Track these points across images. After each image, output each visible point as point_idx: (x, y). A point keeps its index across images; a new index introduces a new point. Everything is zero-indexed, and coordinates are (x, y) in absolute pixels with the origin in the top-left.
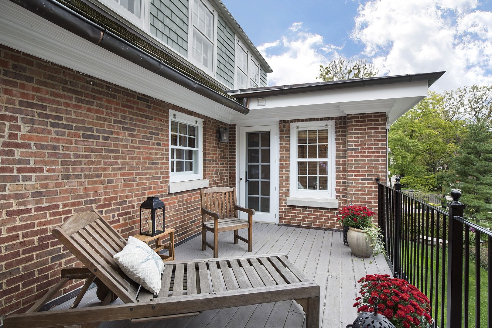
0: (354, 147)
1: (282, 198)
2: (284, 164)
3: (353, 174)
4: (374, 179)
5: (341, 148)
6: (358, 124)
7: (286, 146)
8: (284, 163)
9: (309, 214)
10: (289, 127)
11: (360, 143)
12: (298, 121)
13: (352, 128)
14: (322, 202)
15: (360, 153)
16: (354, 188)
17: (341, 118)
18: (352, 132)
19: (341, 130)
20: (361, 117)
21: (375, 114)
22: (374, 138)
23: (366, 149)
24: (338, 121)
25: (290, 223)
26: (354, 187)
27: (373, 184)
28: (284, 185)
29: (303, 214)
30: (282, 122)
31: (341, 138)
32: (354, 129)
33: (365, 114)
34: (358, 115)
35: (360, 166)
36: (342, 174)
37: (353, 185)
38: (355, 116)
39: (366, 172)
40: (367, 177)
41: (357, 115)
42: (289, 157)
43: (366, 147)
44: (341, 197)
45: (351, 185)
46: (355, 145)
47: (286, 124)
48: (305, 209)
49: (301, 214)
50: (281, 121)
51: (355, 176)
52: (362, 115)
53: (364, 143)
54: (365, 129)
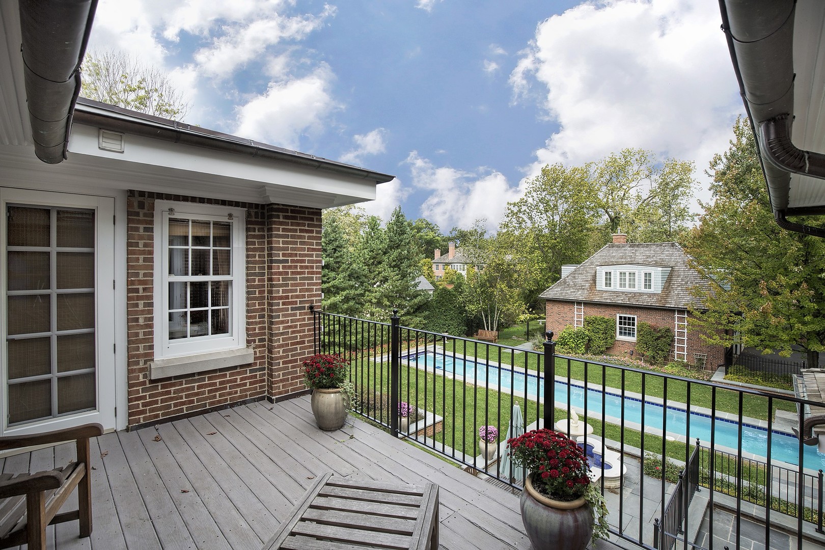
0: (281, 258)
1: (138, 367)
2: (141, 291)
3: (281, 301)
4: (307, 307)
5: (257, 258)
6: (288, 221)
7: (146, 249)
8: (141, 287)
9: (199, 387)
10: (152, 208)
11: (289, 252)
12: (177, 198)
13: (279, 226)
14: (227, 358)
15: (290, 267)
16: (281, 324)
17: (257, 206)
18: (279, 233)
19: (257, 227)
20: (292, 211)
21: (309, 210)
22: (307, 245)
23: (298, 261)
24: (253, 211)
25: (157, 416)
26: (282, 322)
27: (306, 314)
28: (141, 336)
29: (188, 389)
30: (137, 195)
31: (256, 241)
32: (283, 228)
33: (297, 207)
34: (288, 208)
35: (290, 288)
36: (258, 303)
37: (281, 319)
38: (284, 207)
39: (297, 297)
40: (298, 305)
41: (285, 207)
42: (152, 275)
43: (298, 258)
44: (257, 341)
45: (277, 320)
46: (284, 255)
47: (147, 201)
48: (191, 378)
49: (182, 390)
50: (131, 193)
51: (284, 304)
52: (292, 208)
53: (295, 252)
54: (295, 231)
